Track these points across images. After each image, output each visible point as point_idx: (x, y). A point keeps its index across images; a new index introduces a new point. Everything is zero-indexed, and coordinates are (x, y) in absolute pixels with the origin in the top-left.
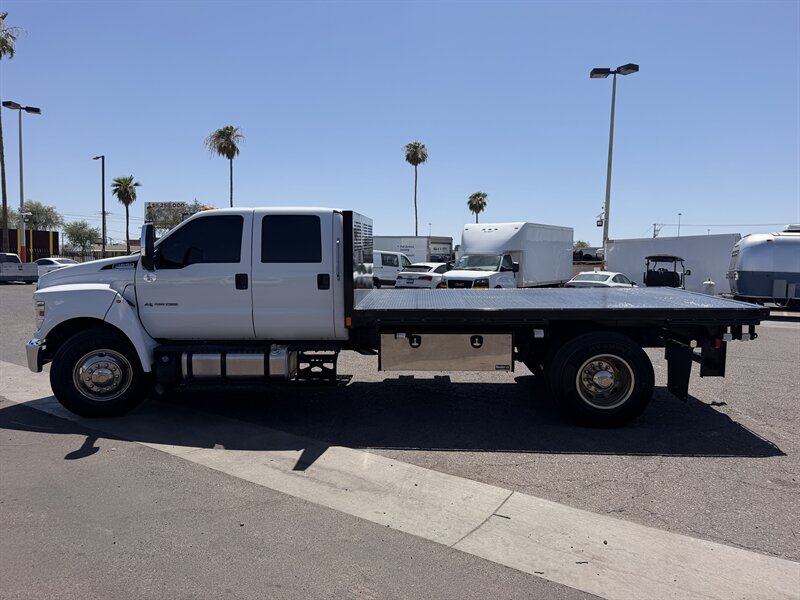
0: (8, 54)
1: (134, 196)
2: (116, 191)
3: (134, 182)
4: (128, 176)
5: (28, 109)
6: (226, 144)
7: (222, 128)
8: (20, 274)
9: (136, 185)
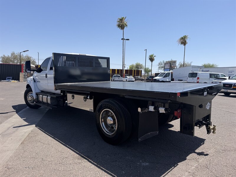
0: (126, 27)
1: (154, 59)
2: (150, 58)
3: (154, 56)
4: (152, 54)
5: (127, 40)
6: (183, 41)
7: (182, 37)
8: (119, 80)
9: (155, 56)
